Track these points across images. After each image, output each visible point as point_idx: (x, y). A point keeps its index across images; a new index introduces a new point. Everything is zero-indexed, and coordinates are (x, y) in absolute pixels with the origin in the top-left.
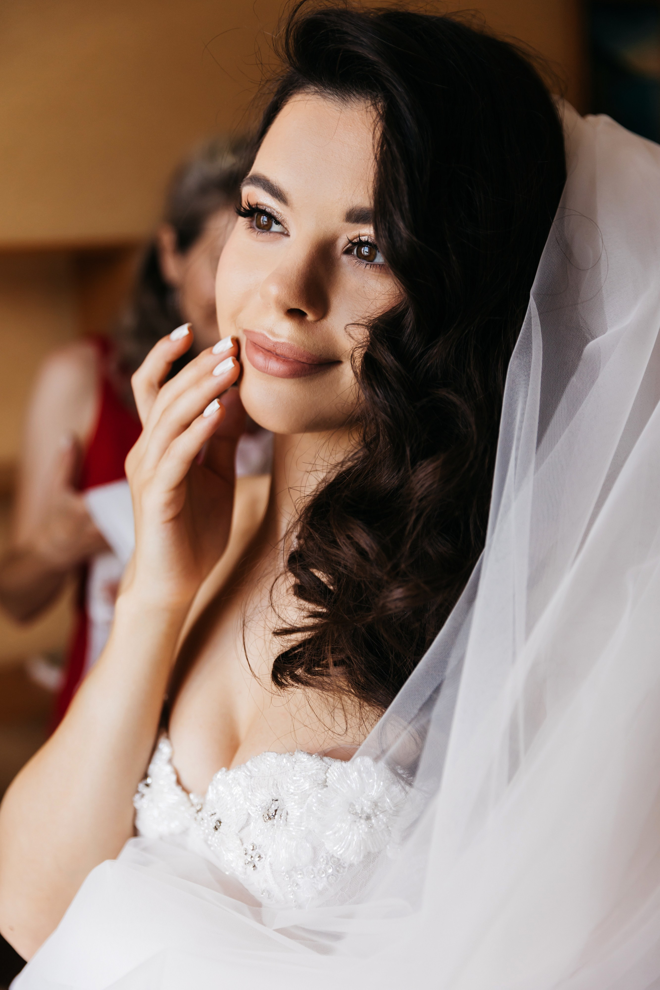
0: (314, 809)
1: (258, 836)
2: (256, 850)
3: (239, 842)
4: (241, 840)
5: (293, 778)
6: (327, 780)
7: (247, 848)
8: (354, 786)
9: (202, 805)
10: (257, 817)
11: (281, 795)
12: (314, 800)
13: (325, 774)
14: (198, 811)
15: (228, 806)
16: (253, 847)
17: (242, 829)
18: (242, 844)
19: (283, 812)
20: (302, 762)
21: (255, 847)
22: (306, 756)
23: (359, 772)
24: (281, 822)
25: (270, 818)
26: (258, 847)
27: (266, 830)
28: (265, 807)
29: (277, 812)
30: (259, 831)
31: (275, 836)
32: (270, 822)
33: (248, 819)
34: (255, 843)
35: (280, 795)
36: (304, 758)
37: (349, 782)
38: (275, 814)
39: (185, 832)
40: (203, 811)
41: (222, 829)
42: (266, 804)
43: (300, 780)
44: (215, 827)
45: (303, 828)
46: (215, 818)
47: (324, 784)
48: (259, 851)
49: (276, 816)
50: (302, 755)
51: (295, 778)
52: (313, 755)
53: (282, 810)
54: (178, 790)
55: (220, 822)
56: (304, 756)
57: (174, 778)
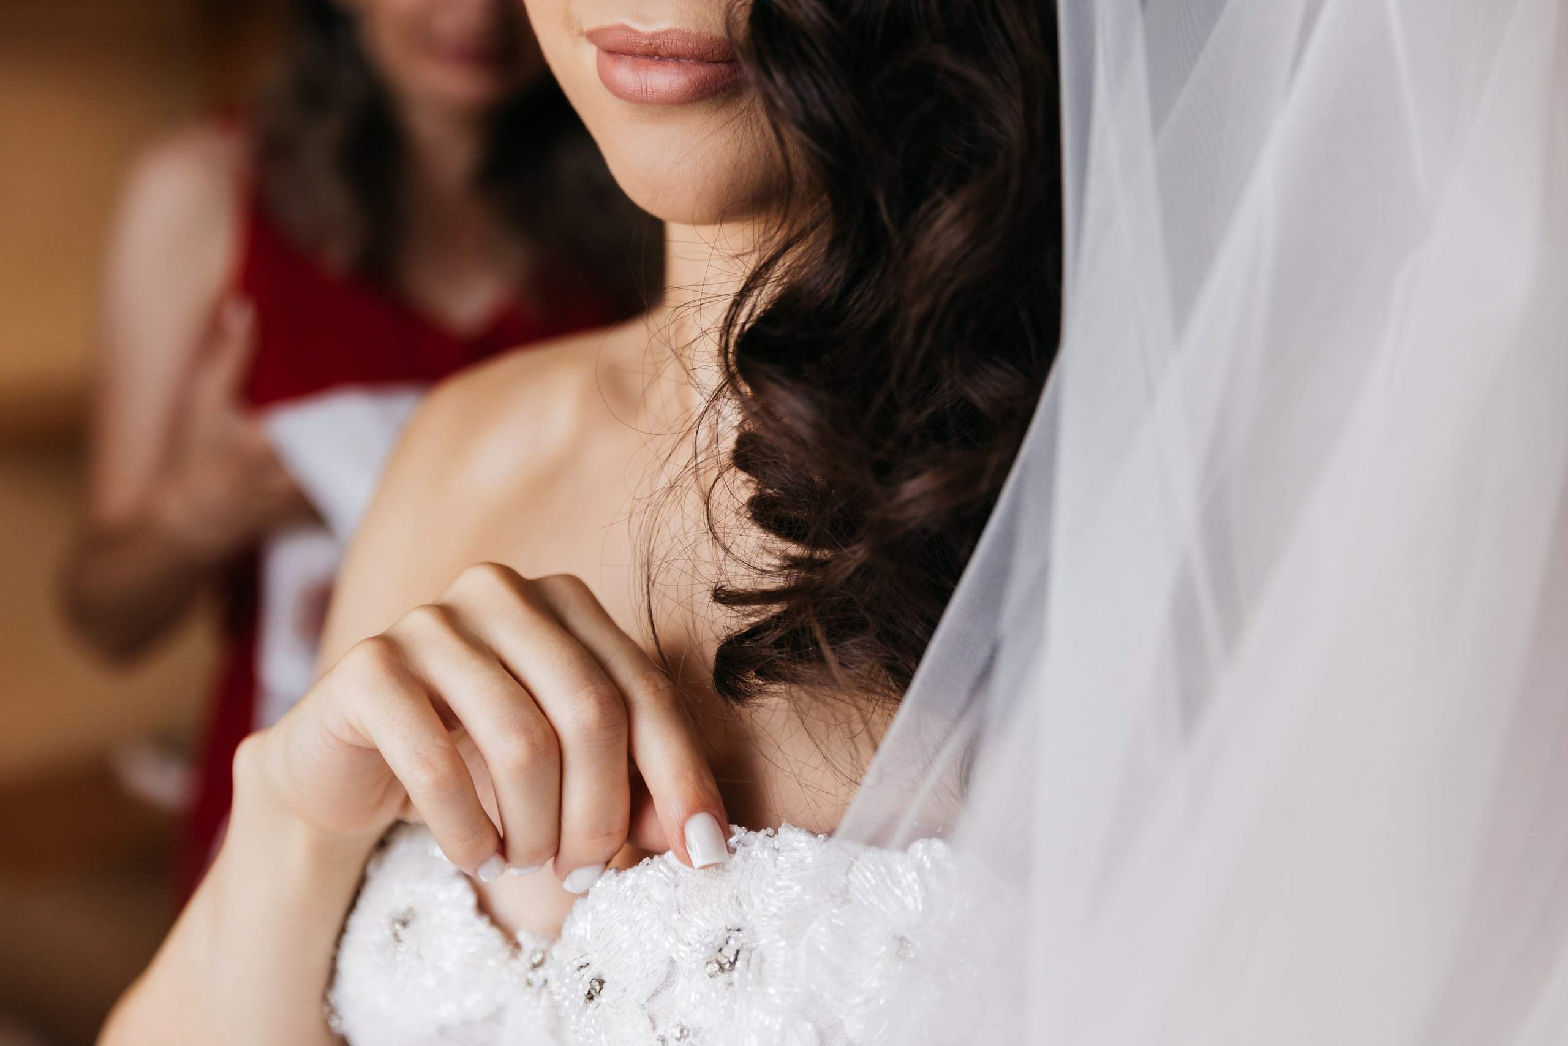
0: (823, 948)
1: (694, 1007)
2: (688, 1040)
3: (647, 1023)
4: (651, 1018)
5: (774, 884)
6: (851, 888)
7: (666, 1035)
8: (909, 901)
9: (544, 953)
10: (694, 966)
11: (749, 919)
12: (822, 930)
13: (847, 874)
14: (535, 966)
15: (624, 946)
16: (682, 1031)
17: (655, 994)
18: (654, 1028)
19: (753, 955)
20: (794, 849)
21: (685, 1032)
22: (805, 838)
23: (920, 869)
24: (750, 976)
25: (722, 968)
26: (691, 1033)
27: (713, 995)
28: (712, 945)
29: (740, 955)
30: (698, 996)
31: (735, 1007)
32: (722, 978)
33: (669, 973)
34: (685, 1024)
35: (746, 920)
36: (799, 842)
37: (898, 892)
38: (736, 959)
39: (496, 1016)
40: (546, 965)
41: (603, 999)
42: (713, 939)
43: (790, 888)
44: (589, 992)
45: (797, 990)
46: (588, 974)
47: (844, 897)
48: (693, 1041)
49: (738, 964)
50: (795, 834)
51: (779, 883)
52: (819, 836)
53: (751, 950)
54: (482, 925)
55: (601, 983)
56: (799, 836)
57: (470, 900)
